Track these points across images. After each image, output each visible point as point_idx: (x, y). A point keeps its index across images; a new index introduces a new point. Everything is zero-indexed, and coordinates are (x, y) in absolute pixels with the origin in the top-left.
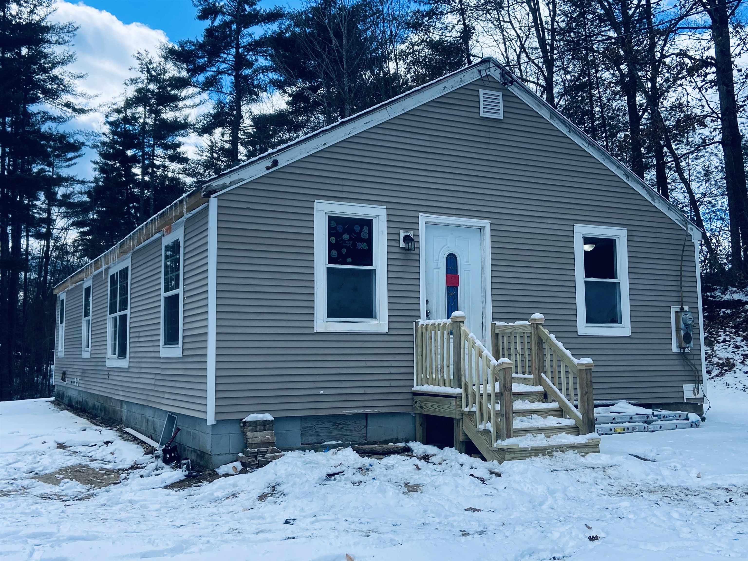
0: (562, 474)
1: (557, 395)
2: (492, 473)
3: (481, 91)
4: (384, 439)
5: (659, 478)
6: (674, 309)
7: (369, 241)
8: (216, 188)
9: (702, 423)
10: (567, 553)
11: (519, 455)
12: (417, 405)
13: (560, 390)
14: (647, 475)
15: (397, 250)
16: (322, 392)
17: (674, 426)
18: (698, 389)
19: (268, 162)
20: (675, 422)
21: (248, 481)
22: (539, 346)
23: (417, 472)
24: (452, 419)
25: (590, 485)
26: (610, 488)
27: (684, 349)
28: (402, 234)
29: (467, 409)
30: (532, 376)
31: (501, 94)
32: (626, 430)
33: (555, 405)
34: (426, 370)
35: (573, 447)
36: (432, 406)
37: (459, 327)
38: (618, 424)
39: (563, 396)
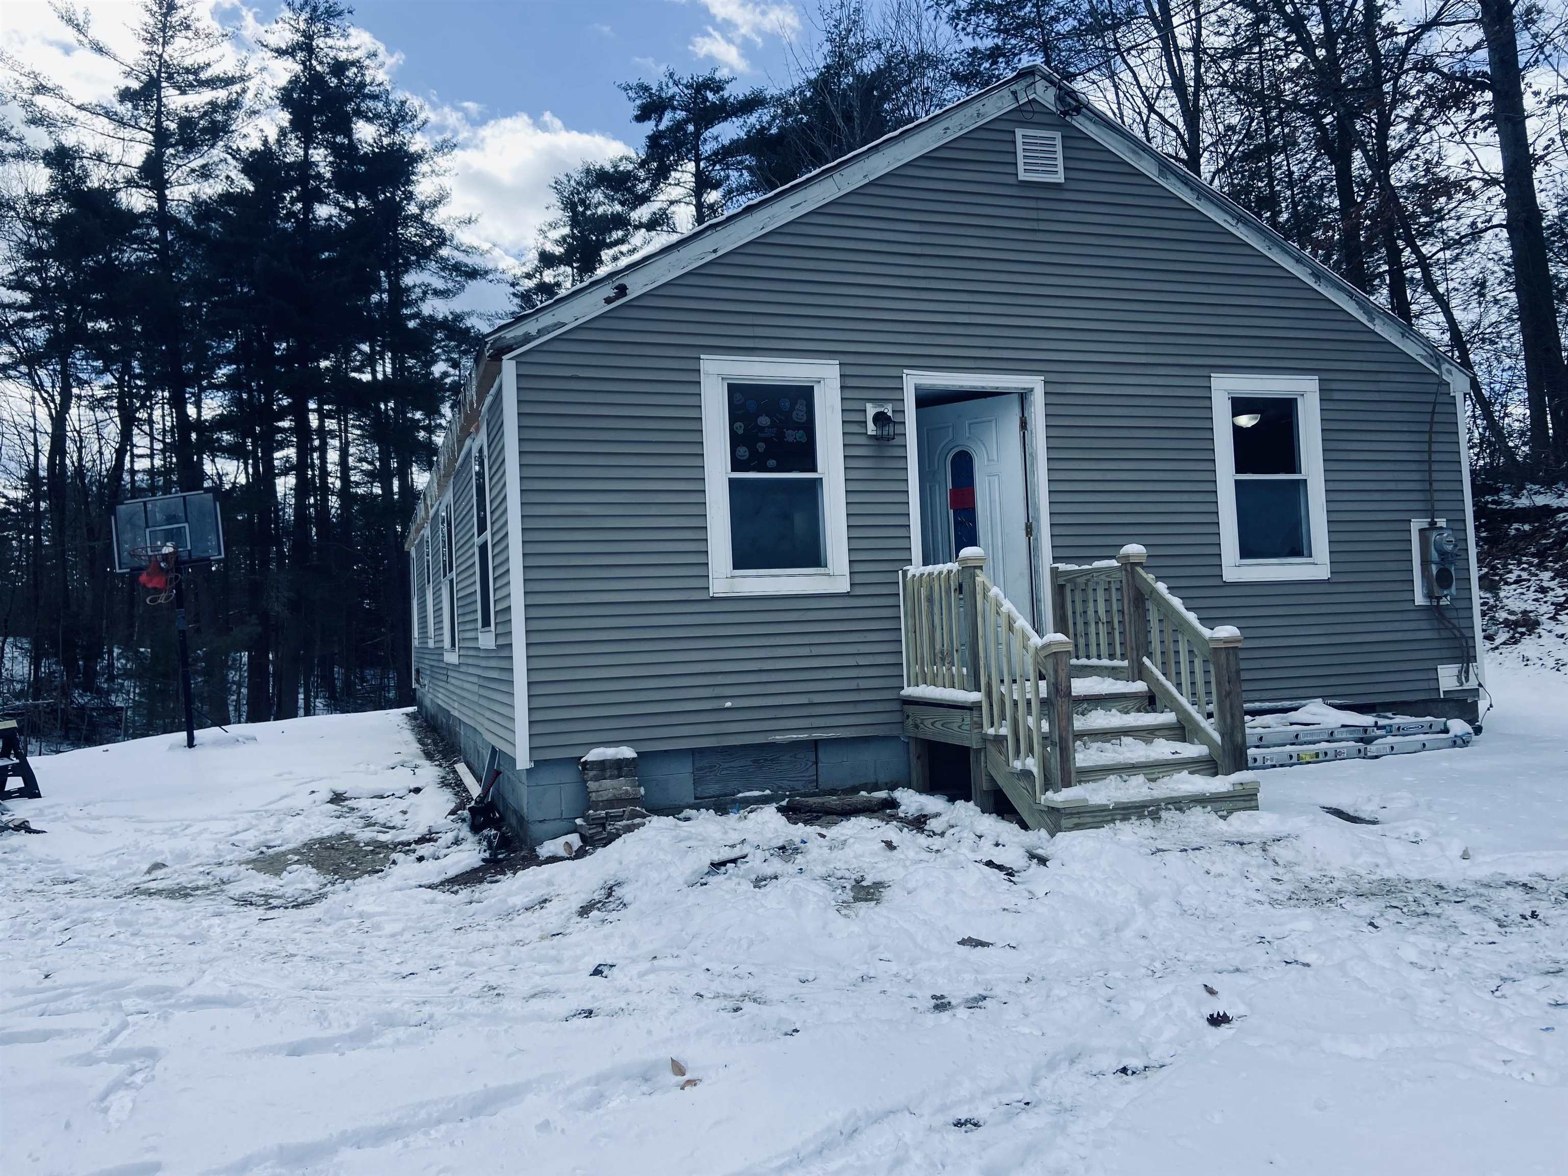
0: (1173, 858)
1: (1173, 699)
2: (1032, 856)
3: (1019, 132)
4: (849, 783)
5: (1382, 861)
6: (1417, 524)
7: (809, 427)
8: (512, 341)
9: (1474, 738)
10: (1155, 1056)
11: (1090, 820)
12: (910, 721)
13: (1179, 686)
14: (1355, 856)
15: (862, 440)
16: (728, 704)
17: (1420, 746)
18: (1467, 672)
19: (608, 291)
20: (1422, 737)
22: (1137, 607)
23: (889, 853)
24: (966, 750)
25: (1234, 880)
26: (1274, 886)
27: (1439, 598)
28: (871, 410)
29: (991, 731)
30: (1125, 663)
31: (1058, 135)
32: (1321, 757)
33: (1168, 717)
34: (922, 658)
35: (1201, 800)
36: (933, 724)
37: (973, 577)
38: (1305, 747)
39: (1184, 701)
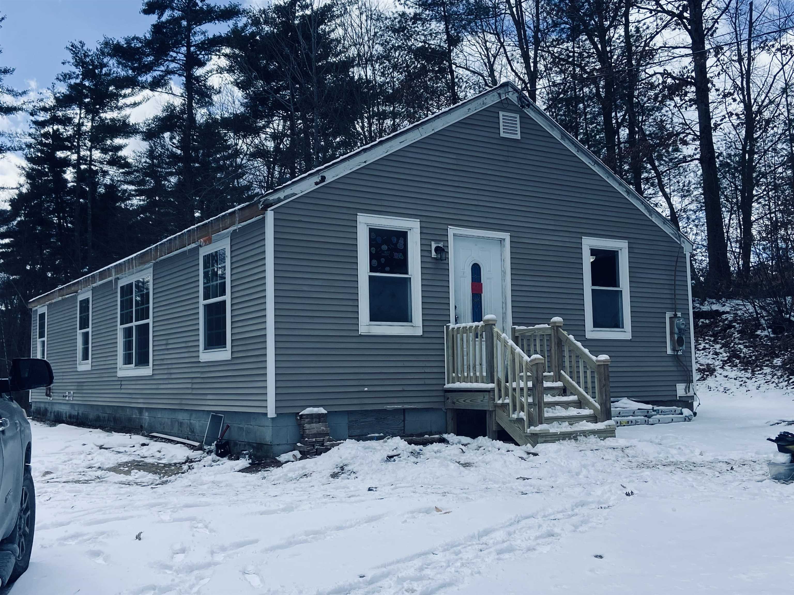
0: (589, 453)
1: (576, 389)
2: (529, 453)
3: (501, 114)
4: (420, 431)
5: (669, 456)
6: (668, 315)
7: (405, 251)
8: (272, 202)
9: (694, 418)
10: (611, 504)
11: (550, 439)
12: (450, 401)
13: (578, 383)
14: (659, 453)
15: (429, 260)
16: (366, 389)
17: (670, 420)
18: (689, 388)
19: (317, 179)
20: (671, 416)
21: (316, 464)
22: (558, 347)
24: (485, 412)
25: (614, 461)
26: (629, 463)
27: (677, 351)
28: (434, 245)
29: (500, 402)
30: (552, 374)
31: (518, 116)
32: (630, 422)
33: (573, 398)
34: (457, 369)
35: (593, 432)
36: (464, 401)
37: (492, 329)
38: (623, 418)
39: (582, 390)
